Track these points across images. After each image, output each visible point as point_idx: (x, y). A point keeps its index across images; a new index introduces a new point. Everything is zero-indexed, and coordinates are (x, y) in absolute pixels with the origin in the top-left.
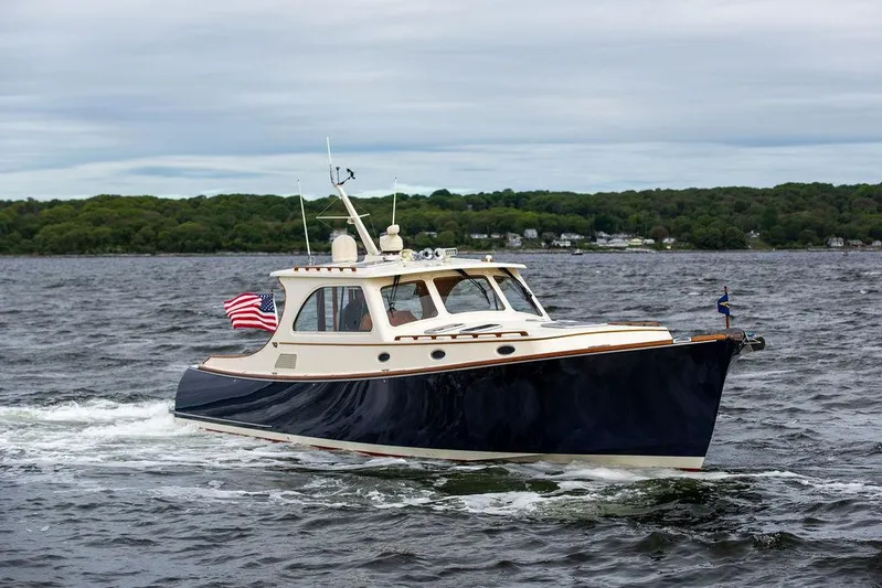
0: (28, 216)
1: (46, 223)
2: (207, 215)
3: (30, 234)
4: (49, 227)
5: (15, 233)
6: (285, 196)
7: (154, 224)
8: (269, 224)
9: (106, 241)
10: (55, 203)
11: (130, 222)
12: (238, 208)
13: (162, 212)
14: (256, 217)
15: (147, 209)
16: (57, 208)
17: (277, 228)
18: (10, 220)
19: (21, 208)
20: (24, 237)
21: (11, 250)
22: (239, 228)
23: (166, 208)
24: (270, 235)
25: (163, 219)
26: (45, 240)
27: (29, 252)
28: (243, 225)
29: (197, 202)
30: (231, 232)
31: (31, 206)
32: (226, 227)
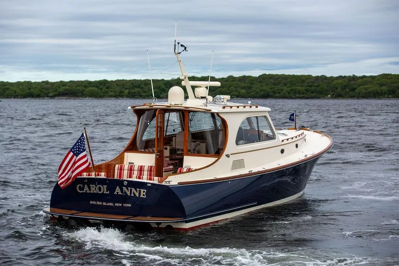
0: (352, 82)
1: (360, 85)
3: (354, 89)
4: (362, 87)
5: (347, 90)
9: (385, 93)
10: (364, 77)
11: (395, 85)
16: (365, 79)
18: (345, 84)
19: (350, 79)
20: (351, 91)
21: (346, 96)
26: (360, 92)
27: (352, 97)
31: (354, 78)
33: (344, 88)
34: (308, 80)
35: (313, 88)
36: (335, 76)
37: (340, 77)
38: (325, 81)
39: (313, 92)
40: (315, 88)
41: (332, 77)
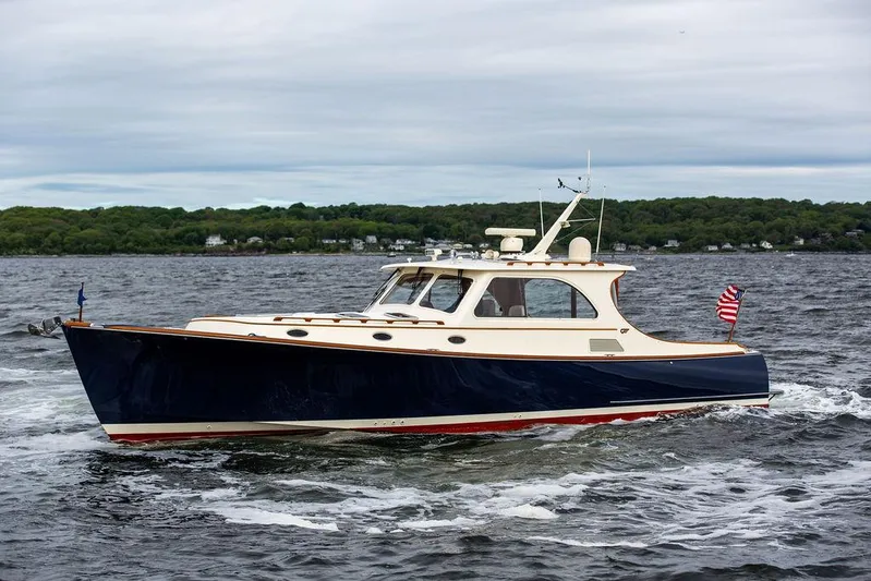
2: (104, 223)
6: (169, 208)
7: (60, 231)
8: (156, 230)
11: (41, 229)
12: (130, 217)
13: (67, 221)
14: (145, 225)
15: (54, 218)
17: (162, 234)
22: (131, 234)
23: (70, 217)
24: (157, 240)
25: (67, 226)
28: (133, 231)
29: (96, 213)
30: (124, 237)
32: (121, 233)
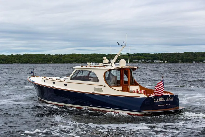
0: (60, 57)
2: (90, 57)
3: (61, 60)
4: (64, 59)
6: (102, 54)
9: (73, 61)
10: (65, 55)
11: (77, 58)
12: (95, 56)
13: (82, 57)
14: (98, 57)
15: (80, 56)
17: (101, 59)
18: (58, 58)
20: (60, 60)
21: (58, 62)
25: (83, 58)
26: (63, 61)
27: (61, 63)
28: (96, 58)
29: (88, 55)
30: (94, 60)
31: (61, 55)
32: (93, 59)
33: (58, 59)
34: (43, 56)
35: (45, 59)
36: (54, 55)
37: (56, 55)
38: (50, 56)
39: (45, 61)
40: (46, 59)
41: (53, 55)
